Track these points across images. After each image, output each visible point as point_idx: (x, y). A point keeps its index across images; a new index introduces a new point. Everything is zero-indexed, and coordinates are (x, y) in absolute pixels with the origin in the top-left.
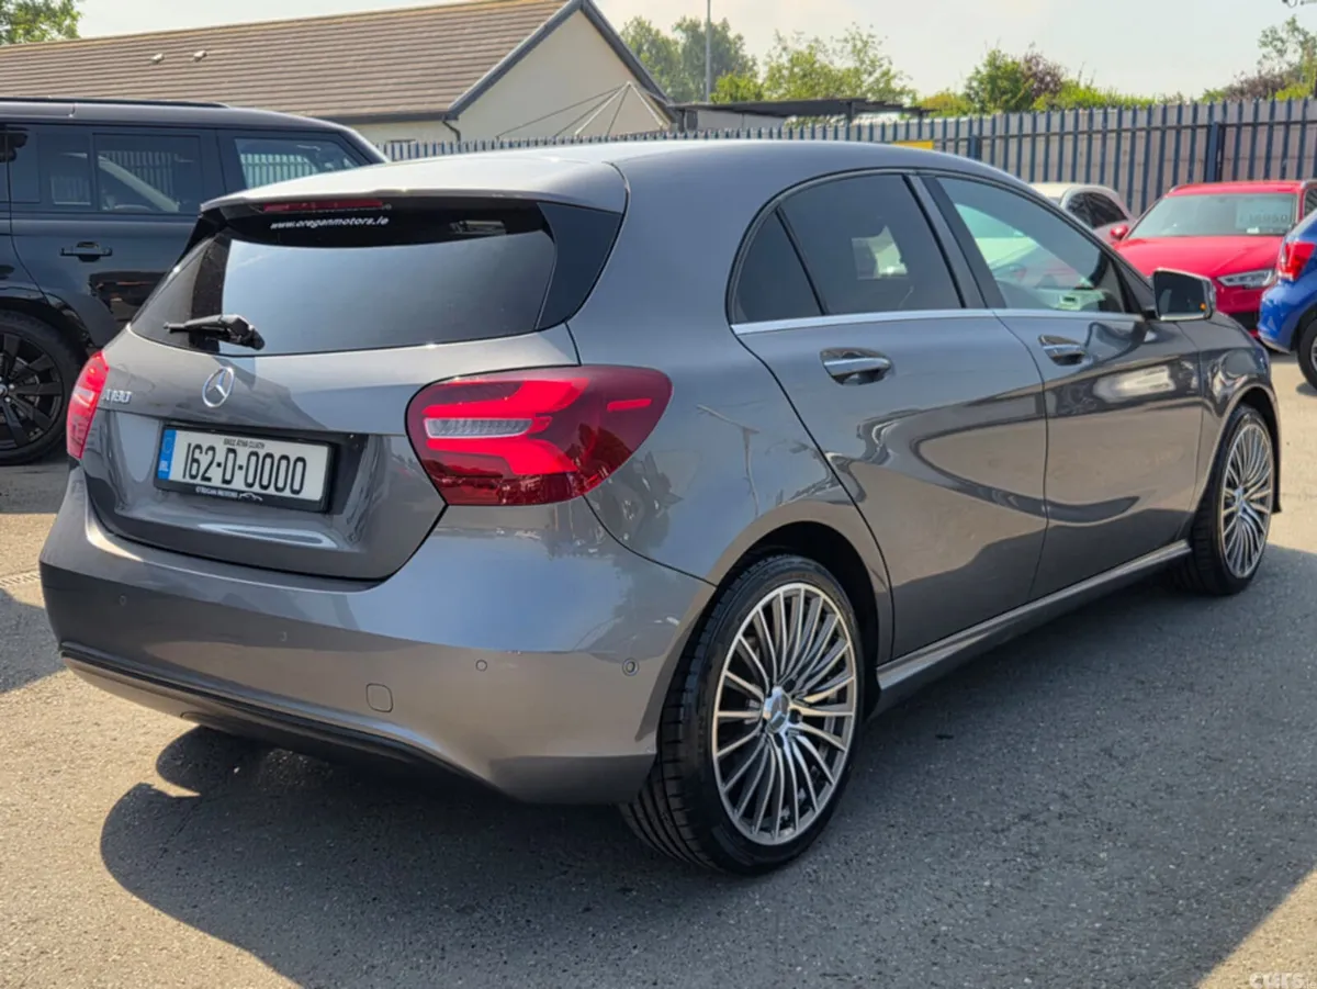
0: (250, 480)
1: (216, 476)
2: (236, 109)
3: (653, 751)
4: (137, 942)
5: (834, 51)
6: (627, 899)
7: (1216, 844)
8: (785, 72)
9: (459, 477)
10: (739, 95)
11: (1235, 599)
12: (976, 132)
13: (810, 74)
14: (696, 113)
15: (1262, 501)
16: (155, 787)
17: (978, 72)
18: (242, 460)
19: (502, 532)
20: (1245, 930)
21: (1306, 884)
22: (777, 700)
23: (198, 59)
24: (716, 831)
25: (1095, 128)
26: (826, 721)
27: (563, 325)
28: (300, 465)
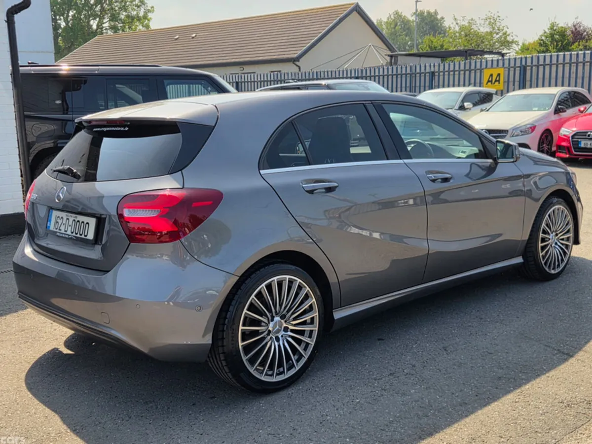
0: (72, 231)
1: (63, 228)
2: (165, 67)
3: (210, 342)
4: (20, 409)
5: (480, 24)
6: (212, 401)
7: (463, 389)
8: (457, 34)
9: (150, 232)
10: (433, 46)
11: (550, 282)
12: (524, 63)
13: (469, 35)
14: (397, 57)
15: (568, 239)
16: (60, 350)
17: (545, 32)
18: (70, 223)
19: (159, 256)
20: (449, 425)
21: (490, 407)
22: (276, 322)
23: (193, 38)
24: (242, 374)
25: (579, 61)
26: (306, 332)
27: (180, 172)
28: (87, 225)
